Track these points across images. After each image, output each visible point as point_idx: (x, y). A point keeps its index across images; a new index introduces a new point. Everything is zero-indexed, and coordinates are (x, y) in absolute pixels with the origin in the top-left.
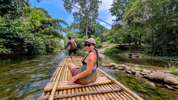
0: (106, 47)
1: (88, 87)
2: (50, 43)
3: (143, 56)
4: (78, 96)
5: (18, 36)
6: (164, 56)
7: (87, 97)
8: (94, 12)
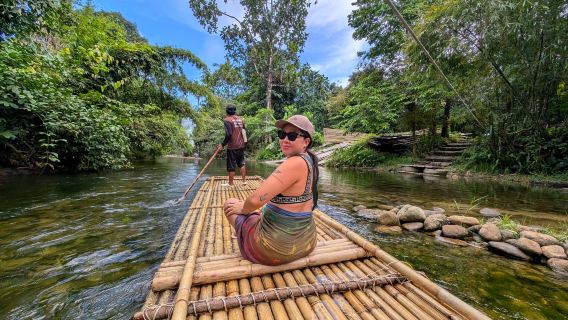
0: (334, 144)
1: (291, 271)
2: (147, 130)
3: (462, 174)
4: (264, 301)
5: (17, 104)
6: (532, 170)
7: (290, 303)
8: (291, 30)
